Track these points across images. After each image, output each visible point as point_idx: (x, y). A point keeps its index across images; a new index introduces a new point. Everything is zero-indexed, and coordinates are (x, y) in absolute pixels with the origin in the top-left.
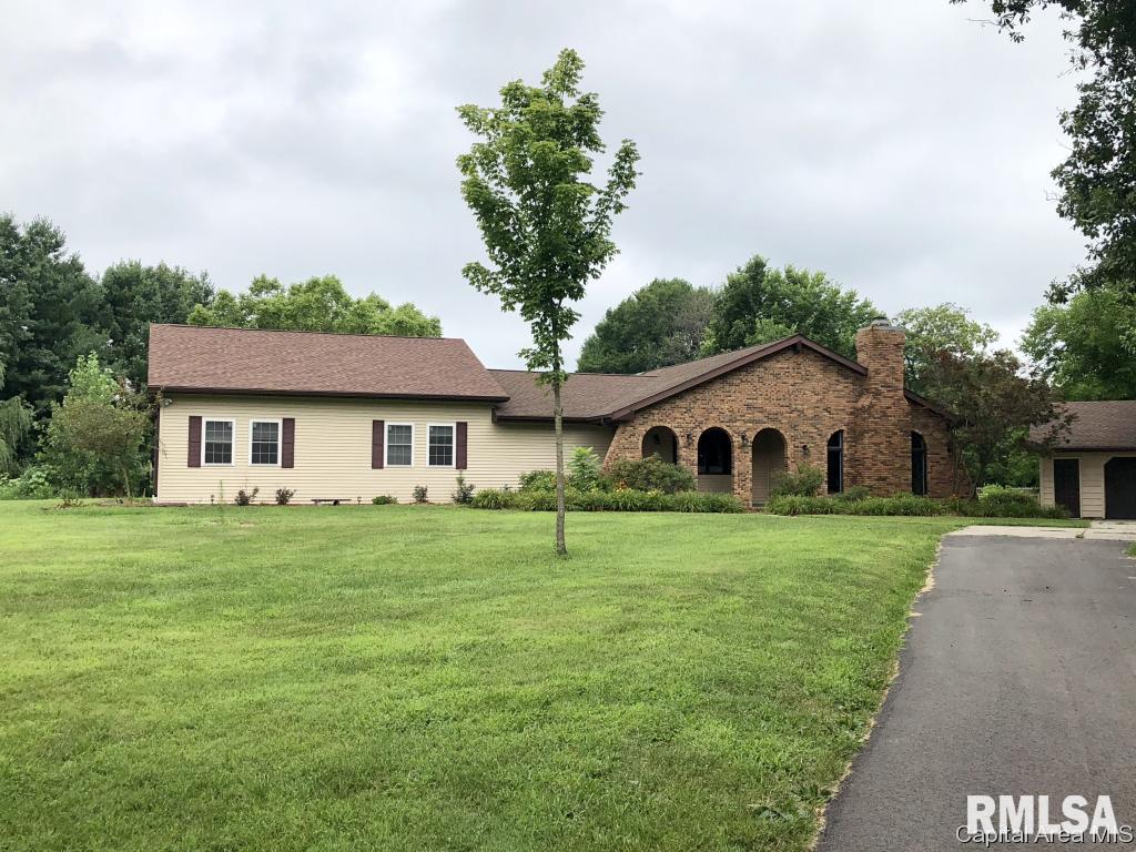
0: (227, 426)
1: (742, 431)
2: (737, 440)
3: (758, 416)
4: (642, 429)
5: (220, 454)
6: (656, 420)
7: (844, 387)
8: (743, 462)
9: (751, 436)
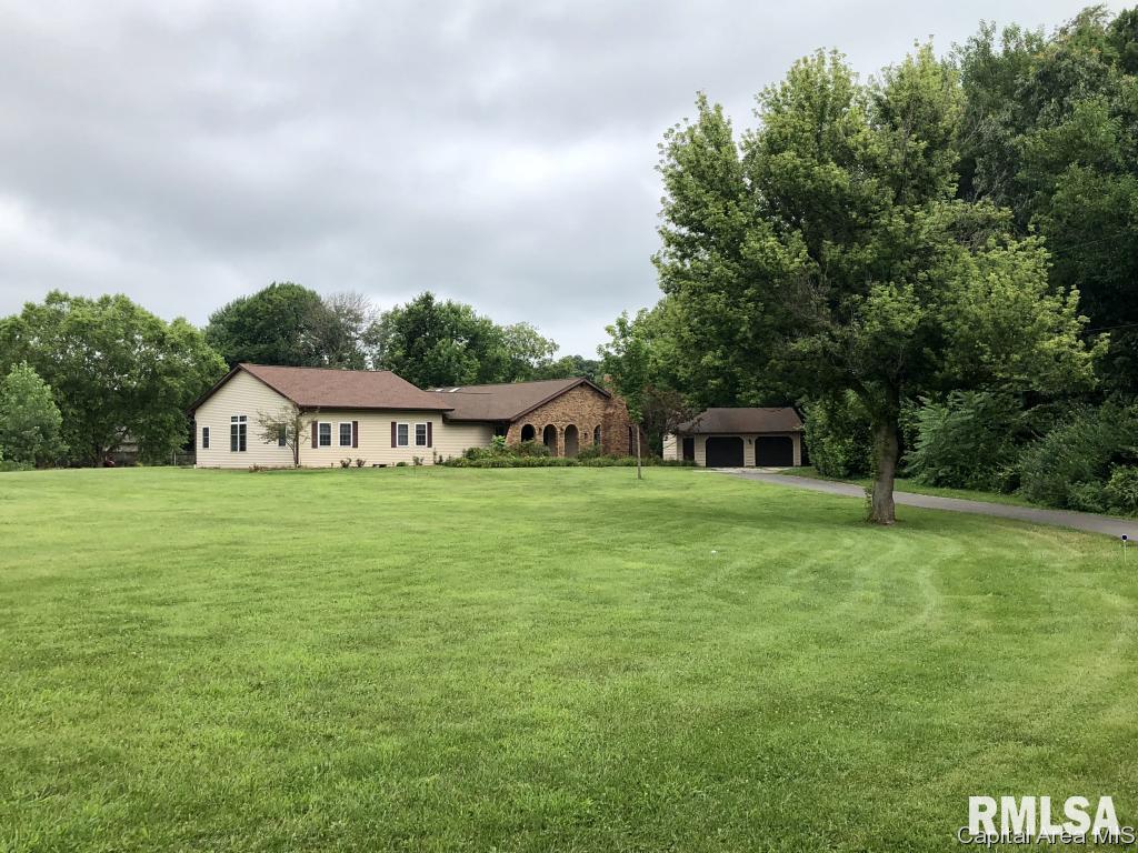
0: (328, 426)
1: (560, 426)
2: (559, 430)
3: (567, 418)
4: (521, 426)
5: (326, 441)
6: (526, 422)
7: (600, 403)
8: (561, 442)
9: (564, 428)
